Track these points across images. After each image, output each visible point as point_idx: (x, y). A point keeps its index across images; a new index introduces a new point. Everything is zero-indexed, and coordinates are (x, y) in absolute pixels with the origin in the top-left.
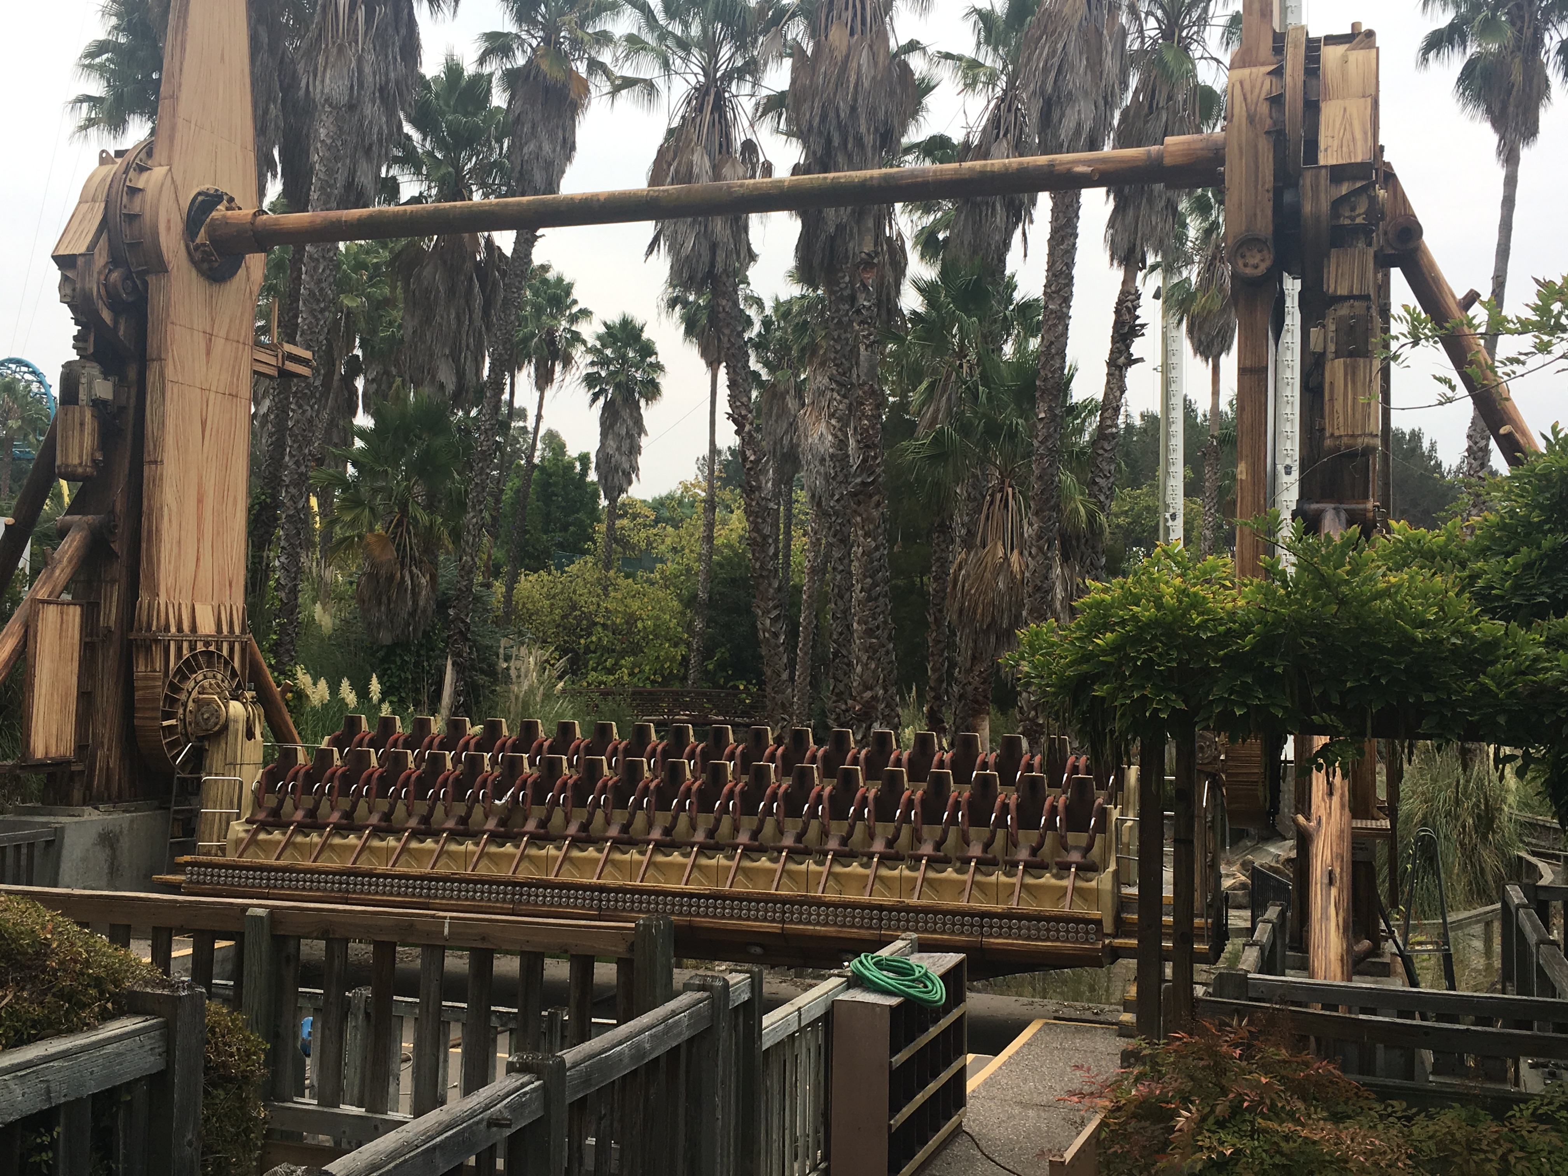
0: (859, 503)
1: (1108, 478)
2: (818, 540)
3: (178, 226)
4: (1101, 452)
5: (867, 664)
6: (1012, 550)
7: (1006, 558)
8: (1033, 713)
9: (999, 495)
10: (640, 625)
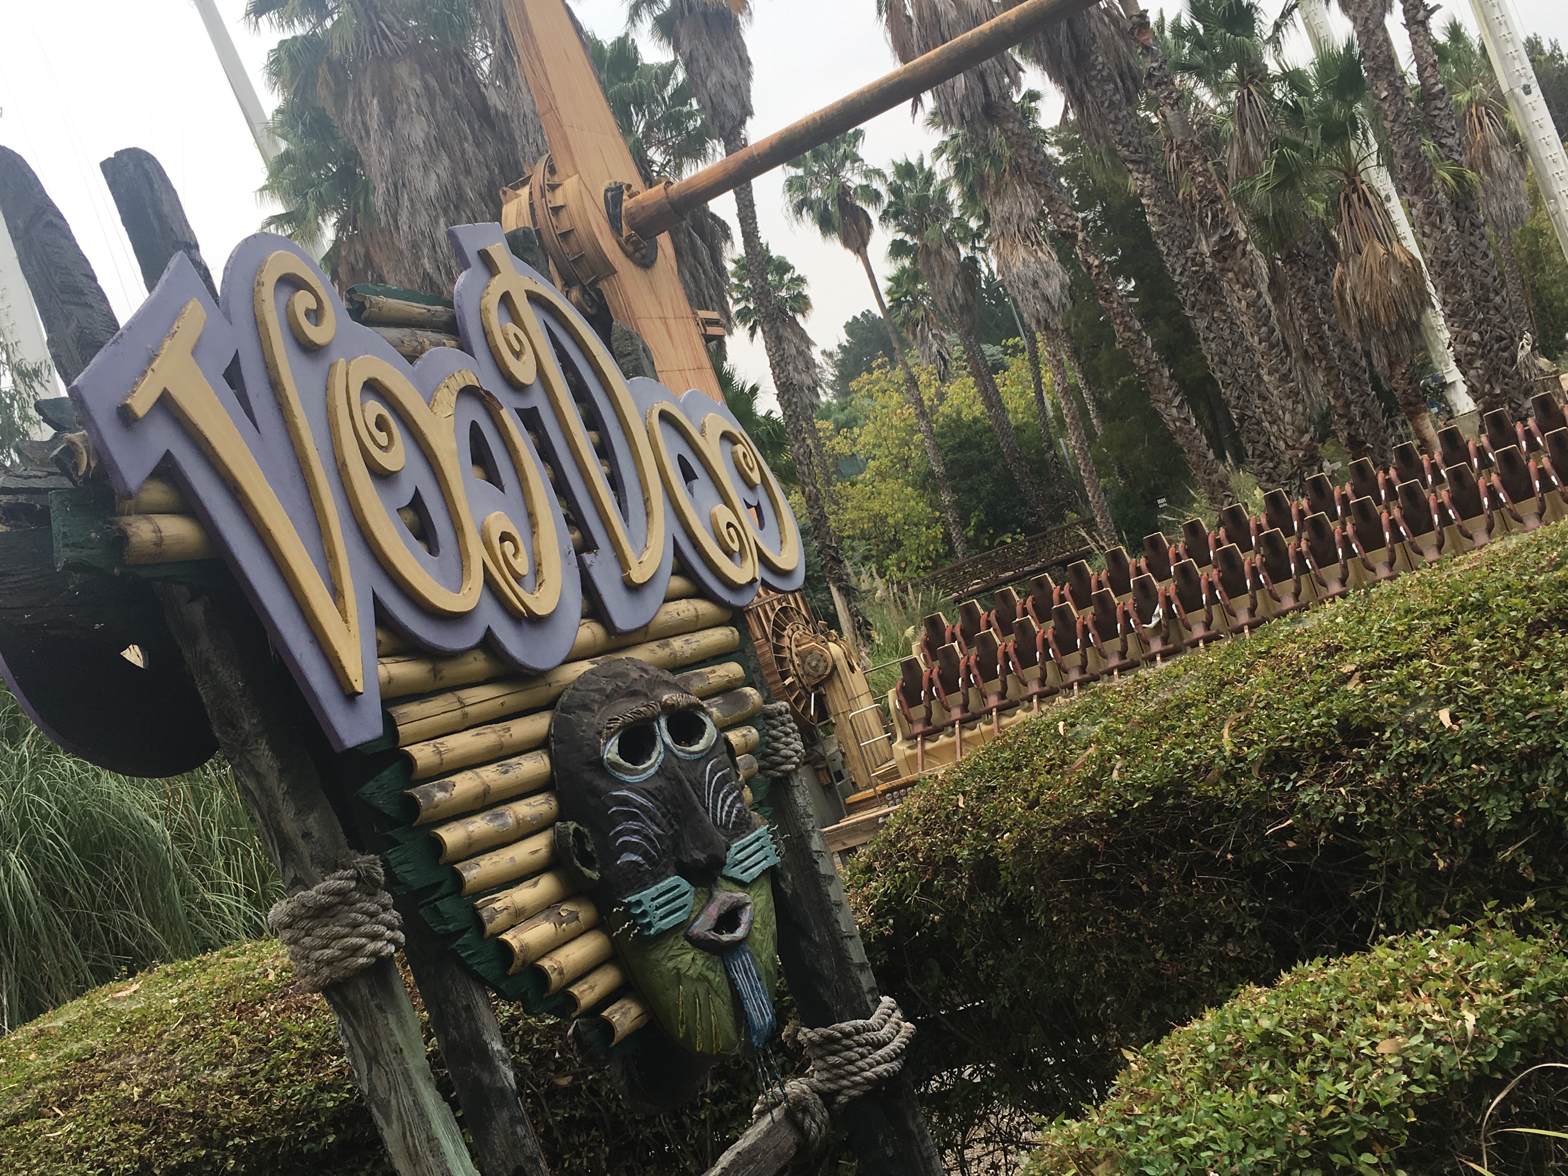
0: (1225, 259)
1: (1454, 135)
2: (1059, 361)
3: (605, 227)
4: (1436, 112)
5: (1294, 410)
6: (1390, 242)
7: (1389, 253)
8: (1487, 386)
9: (1355, 196)
10: (891, 521)
